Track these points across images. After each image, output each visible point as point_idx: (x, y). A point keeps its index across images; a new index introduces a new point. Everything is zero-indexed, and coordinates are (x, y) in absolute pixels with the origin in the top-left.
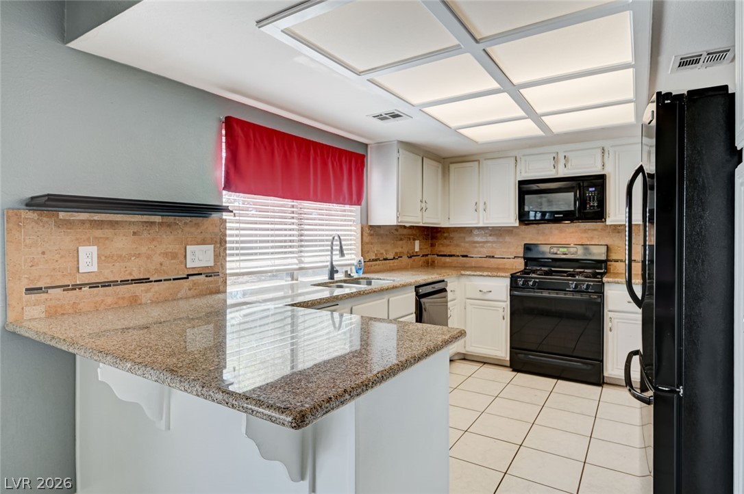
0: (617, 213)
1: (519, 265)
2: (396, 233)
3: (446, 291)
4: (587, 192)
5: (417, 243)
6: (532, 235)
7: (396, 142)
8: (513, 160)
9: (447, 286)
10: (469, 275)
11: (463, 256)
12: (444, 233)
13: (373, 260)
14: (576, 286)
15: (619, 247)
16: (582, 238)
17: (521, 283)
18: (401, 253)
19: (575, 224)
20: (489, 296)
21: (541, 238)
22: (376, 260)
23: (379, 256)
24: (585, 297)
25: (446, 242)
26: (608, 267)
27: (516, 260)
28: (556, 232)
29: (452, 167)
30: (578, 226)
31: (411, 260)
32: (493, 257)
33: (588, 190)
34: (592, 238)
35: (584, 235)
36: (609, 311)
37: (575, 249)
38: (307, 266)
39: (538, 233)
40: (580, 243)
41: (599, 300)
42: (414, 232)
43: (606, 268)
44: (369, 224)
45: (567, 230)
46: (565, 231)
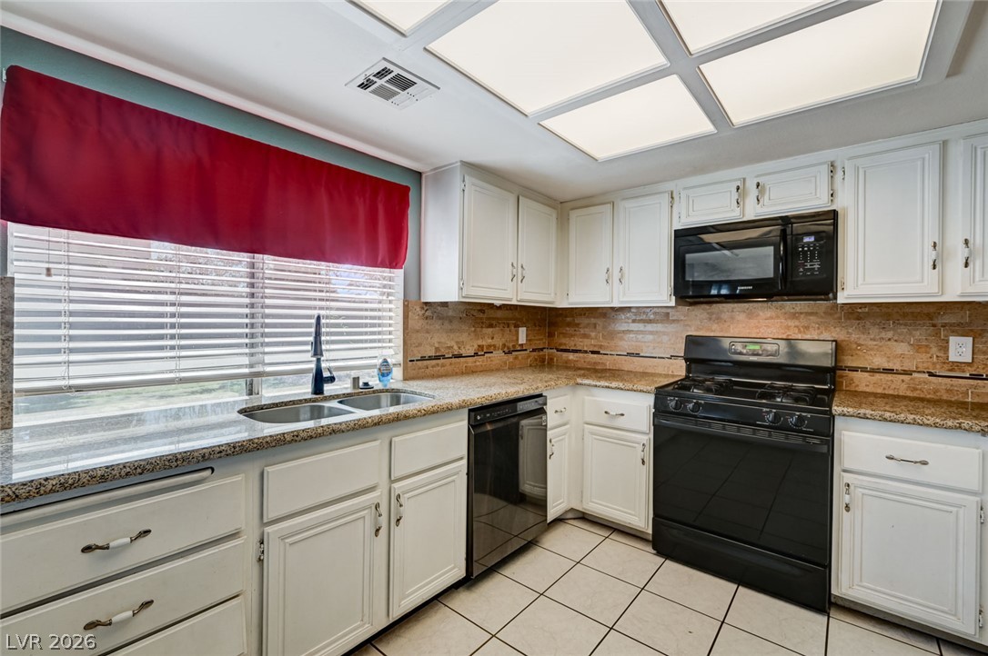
0: (860, 281)
1: (679, 370)
2: (481, 315)
3: (545, 413)
4: (800, 245)
5: (522, 331)
6: (700, 322)
7: (459, 164)
8: (666, 198)
9: (545, 404)
10: (589, 385)
11: (593, 352)
12: (566, 317)
13: (430, 358)
14: (777, 416)
15: (859, 345)
16: (788, 328)
17: (673, 403)
18: (490, 346)
19: (775, 303)
20: (620, 422)
21: (715, 326)
22: (437, 358)
23: (443, 351)
24: (795, 440)
25: (570, 330)
26: (837, 379)
27: (673, 361)
28: (742, 317)
29: (574, 215)
30: (782, 307)
31: (510, 358)
32: (638, 355)
33: (802, 241)
34: (807, 328)
35: (791, 323)
36: (845, 471)
37: (775, 347)
38: (268, 369)
39: (710, 319)
40: (785, 337)
41: (824, 449)
42: (517, 315)
43: (833, 382)
44: (423, 300)
45: (761, 314)
46: (758, 315)
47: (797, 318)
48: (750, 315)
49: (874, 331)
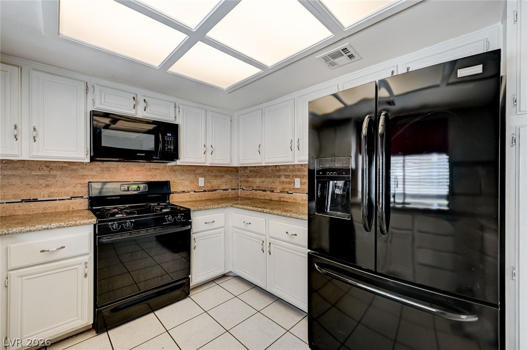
4: (166, 137)
6: (96, 173)
8: (83, 85)
21: (107, 176)
27: (73, 200)
28: (123, 170)
32: (35, 200)
33: (166, 135)
35: (149, 173)
36: (194, 234)
40: (146, 180)
45: (134, 168)
46: (132, 169)
47: (151, 171)
48: (128, 170)
49: (179, 176)
